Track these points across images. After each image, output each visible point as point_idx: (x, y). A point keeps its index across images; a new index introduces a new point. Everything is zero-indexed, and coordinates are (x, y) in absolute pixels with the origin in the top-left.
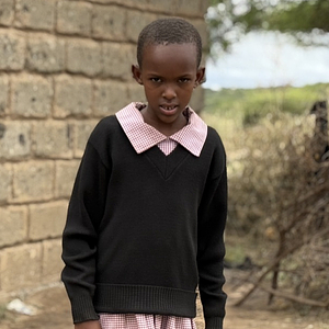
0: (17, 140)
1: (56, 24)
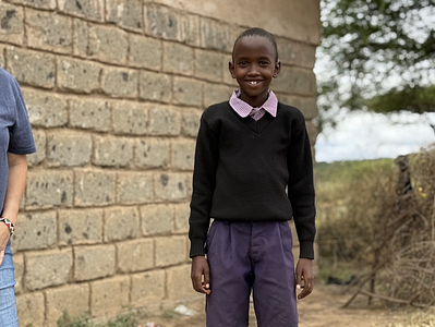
0: (177, 187)
1: (203, 101)
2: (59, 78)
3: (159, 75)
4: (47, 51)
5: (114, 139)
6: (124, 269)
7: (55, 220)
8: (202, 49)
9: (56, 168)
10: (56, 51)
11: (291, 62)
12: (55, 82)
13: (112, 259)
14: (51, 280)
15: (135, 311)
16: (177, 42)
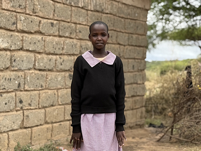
2: (18, 25)
3: (69, 24)
4: (12, 11)
5: (46, 56)
6: (49, 121)
7: (14, 97)
8: (92, 11)
9: (16, 70)
10: (17, 11)
11: (136, 18)
12: (16, 27)
13: (43, 116)
14: (11, 127)
15: (54, 142)
16: (79, 7)
